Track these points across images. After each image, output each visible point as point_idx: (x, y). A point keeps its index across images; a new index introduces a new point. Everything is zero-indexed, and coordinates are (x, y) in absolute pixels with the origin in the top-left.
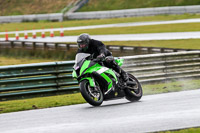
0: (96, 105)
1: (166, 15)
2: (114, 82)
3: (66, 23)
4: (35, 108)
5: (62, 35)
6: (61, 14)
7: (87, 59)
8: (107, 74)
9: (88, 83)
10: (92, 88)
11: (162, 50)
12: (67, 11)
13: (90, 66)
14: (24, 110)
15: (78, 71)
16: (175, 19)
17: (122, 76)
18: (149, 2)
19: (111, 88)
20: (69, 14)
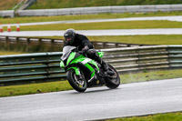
0: (81, 91)
1: (108, 13)
2: (96, 71)
3: (18, 19)
4: (39, 92)
5: (18, 30)
6: (12, 11)
7: (73, 51)
8: (90, 64)
9: (74, 72)
10: (78, 76)
11: (117, 45)
12: (18, 8)
13: (76, 57)
14: (30, 93)
15: (65, 62)
16: (118, 17)
17: (103, 66)
18: (93, 2)
19: (93, 76)
20: (20, 11)
